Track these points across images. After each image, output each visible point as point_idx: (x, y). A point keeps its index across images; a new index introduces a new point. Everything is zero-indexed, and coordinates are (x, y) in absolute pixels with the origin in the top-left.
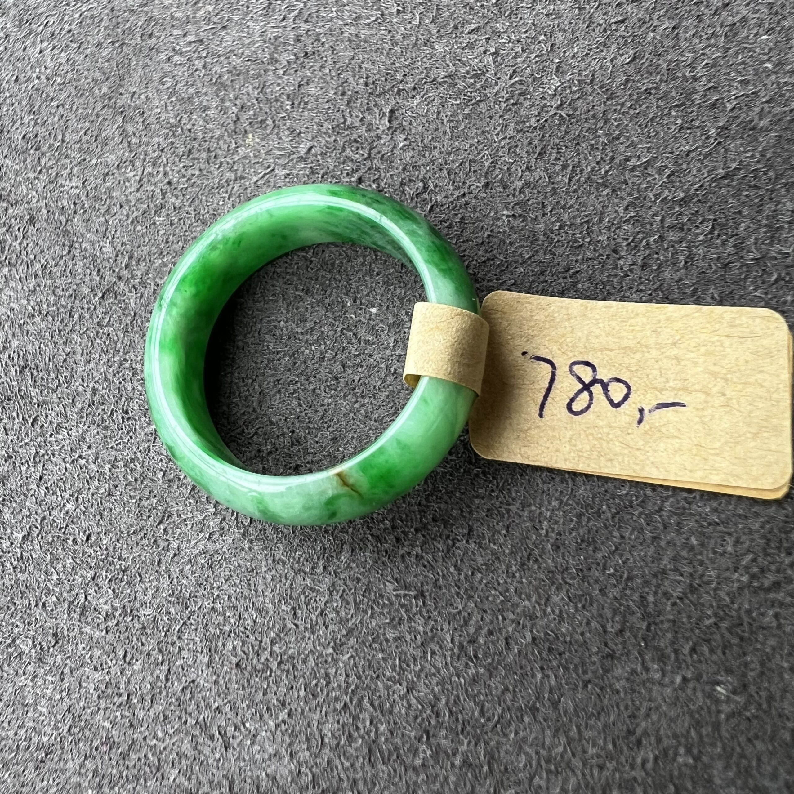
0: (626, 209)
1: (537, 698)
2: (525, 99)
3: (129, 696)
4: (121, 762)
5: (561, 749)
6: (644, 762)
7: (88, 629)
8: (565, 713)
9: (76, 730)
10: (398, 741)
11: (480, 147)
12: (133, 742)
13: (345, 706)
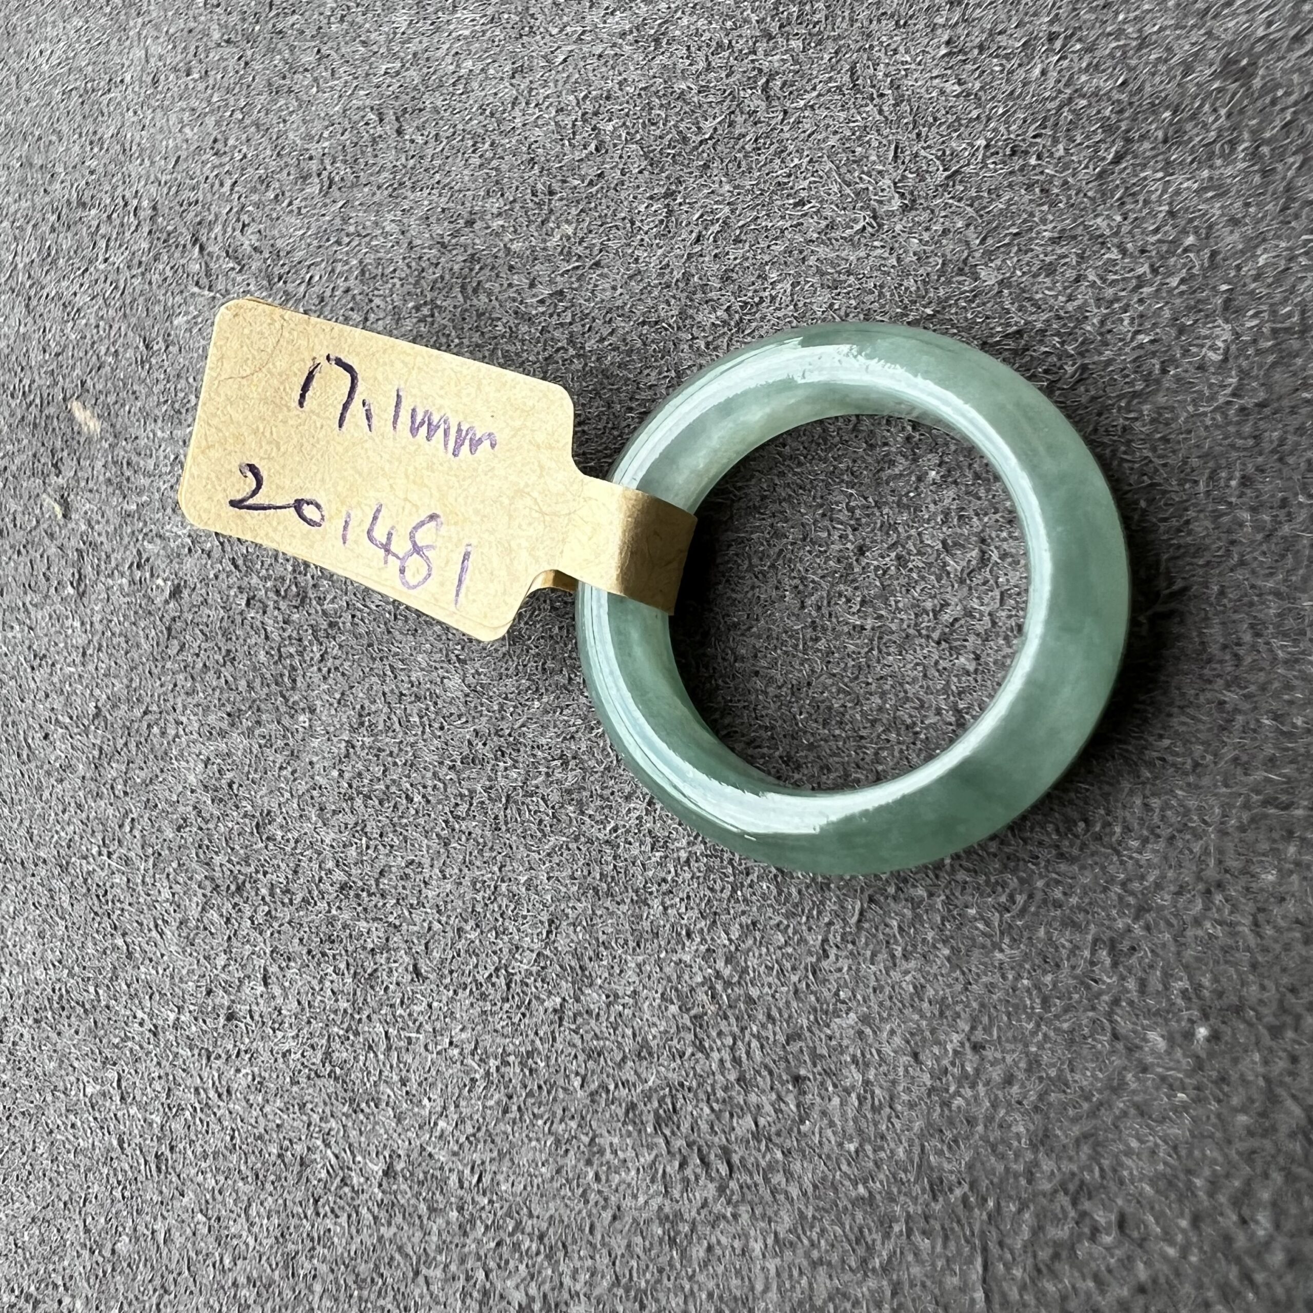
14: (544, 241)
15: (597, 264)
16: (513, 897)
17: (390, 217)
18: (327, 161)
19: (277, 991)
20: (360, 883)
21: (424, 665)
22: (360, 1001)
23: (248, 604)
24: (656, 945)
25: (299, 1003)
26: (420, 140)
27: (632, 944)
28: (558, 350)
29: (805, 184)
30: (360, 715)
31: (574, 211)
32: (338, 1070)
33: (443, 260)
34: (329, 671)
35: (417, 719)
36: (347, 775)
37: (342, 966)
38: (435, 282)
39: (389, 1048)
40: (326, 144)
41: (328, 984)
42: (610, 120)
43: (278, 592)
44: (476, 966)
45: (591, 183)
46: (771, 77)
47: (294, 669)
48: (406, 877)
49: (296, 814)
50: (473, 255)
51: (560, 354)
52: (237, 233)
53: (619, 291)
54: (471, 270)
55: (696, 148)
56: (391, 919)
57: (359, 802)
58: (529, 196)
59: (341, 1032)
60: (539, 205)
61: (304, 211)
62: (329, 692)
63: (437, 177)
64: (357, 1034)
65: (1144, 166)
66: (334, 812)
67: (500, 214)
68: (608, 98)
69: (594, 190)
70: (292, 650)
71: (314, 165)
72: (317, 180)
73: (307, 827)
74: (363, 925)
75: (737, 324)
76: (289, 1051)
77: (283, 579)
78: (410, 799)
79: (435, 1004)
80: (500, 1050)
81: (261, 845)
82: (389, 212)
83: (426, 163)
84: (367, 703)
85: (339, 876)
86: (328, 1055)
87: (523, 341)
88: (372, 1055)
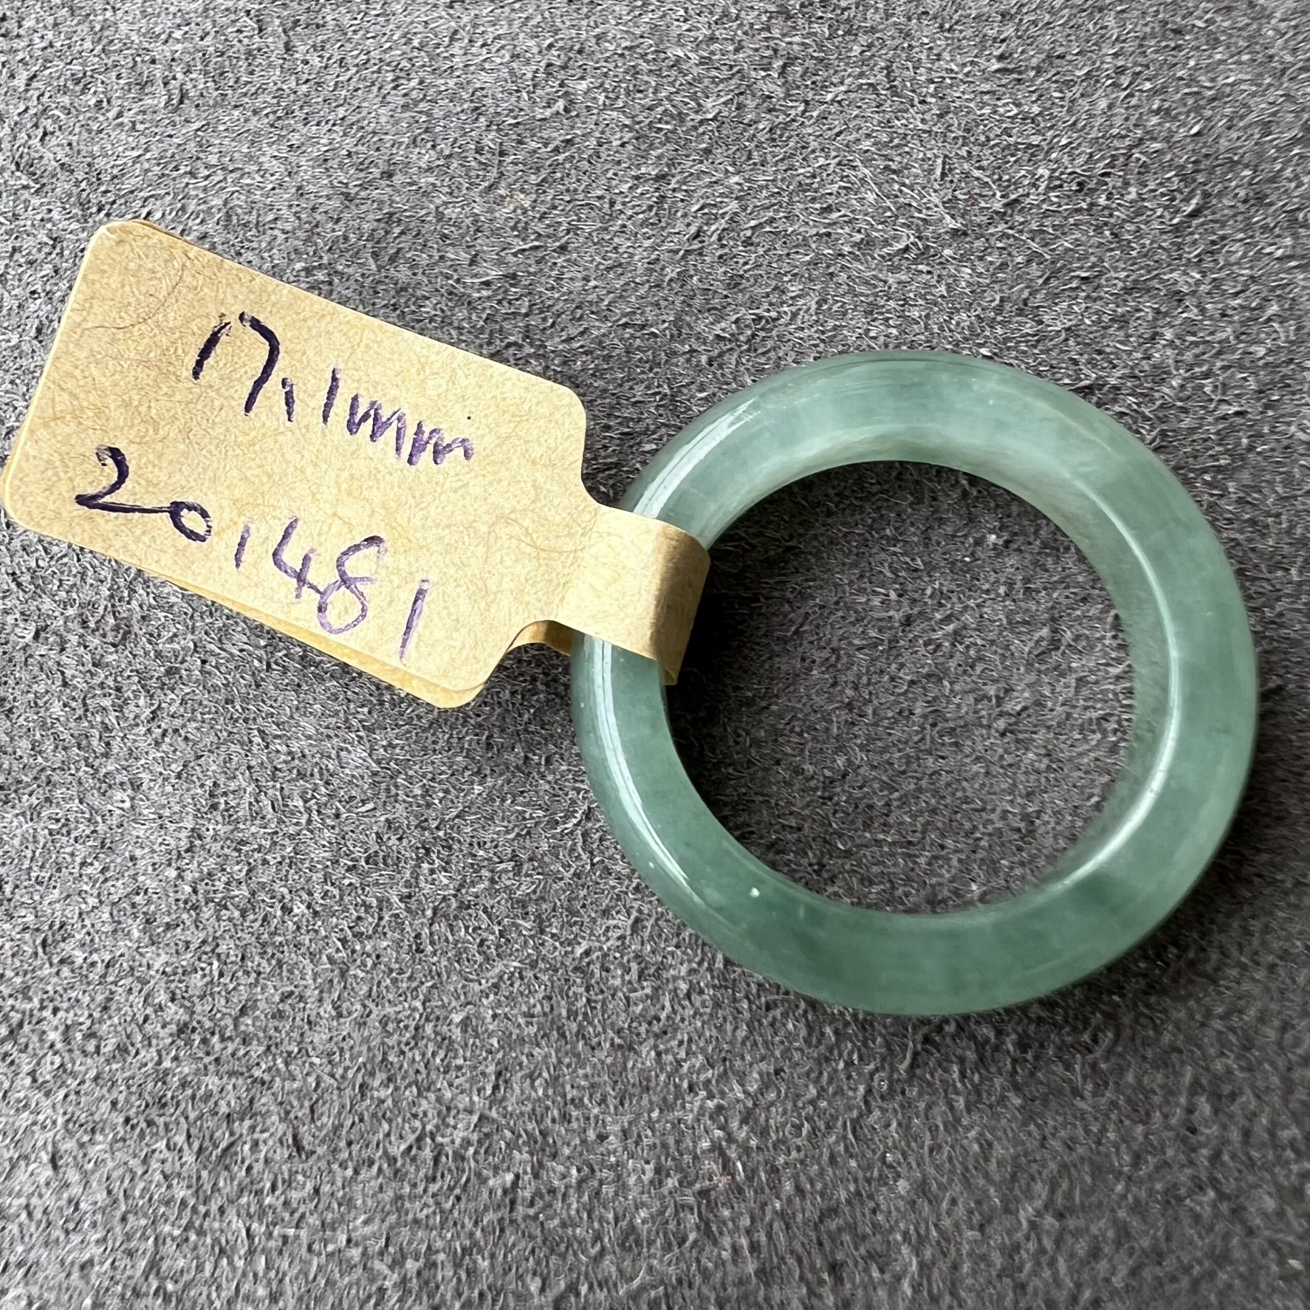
14: (491, 211)
15: (563, 249)
16: (444, 1041)
17: (272, 151)
18: (178, 70)
19: (73, 1176)
20: (208, 1024)
21: (311, 731)
22: (208, 1187)
23: (36, 637)
24: (645, 1101)
25: (109, 1192)
26: (315, 61)
27: (611, 1102)
28: (509, 345)
29: (834, 188)
30: (212, 795)
31: (533, 179)
32: (170, 1287)
33: (346, 216)
34: (164, 734)
35: (300, 803)
36: (188, 876)
37: (180, 1139)
38: (335, 241)
39: (251, 1252)
40: (179, 47)
41: (155, 1165)
42: (582, 78)
43: (84, 623)
44: (388, 1135)
45: (556, 150)
46: (791, 61)
47: (106, 728)
48: (279, 1015)
49: (108, 928)
50: (391, 214)
51: (512, 350)
52: (35, 142)
53: (593, 283)
54: (387, 233)
55: (695, 128)
56: (257, 1073)
57: (207, 912)
58: (471, 155)
59: (176, 1232)
60: (485, 166)
61: (140, 127)
62: (164, 761)
63: (341, 112)
64: (201, 1233)
65: (1223, 225)
66: (168, 927)
67: (430, 169)
68: (580, 52)
69: (561, 157)
70: (106, 702)
71: (158, 72)
72: (161, 90)
73: (123, 945)
74: (212, 1082)
75: (748, 341)
76: (90, 1262)
77: (93, 605)
78: (286, 910)
79: (326, 1189)
80: (424, 1248)
81: (47, 971)
82: (270, 145)
83: (325, 92)
84: (222, 780)
85: (175, 1013)
86: (154, 1266)
87: (459, 328)
88: (225, 1261)
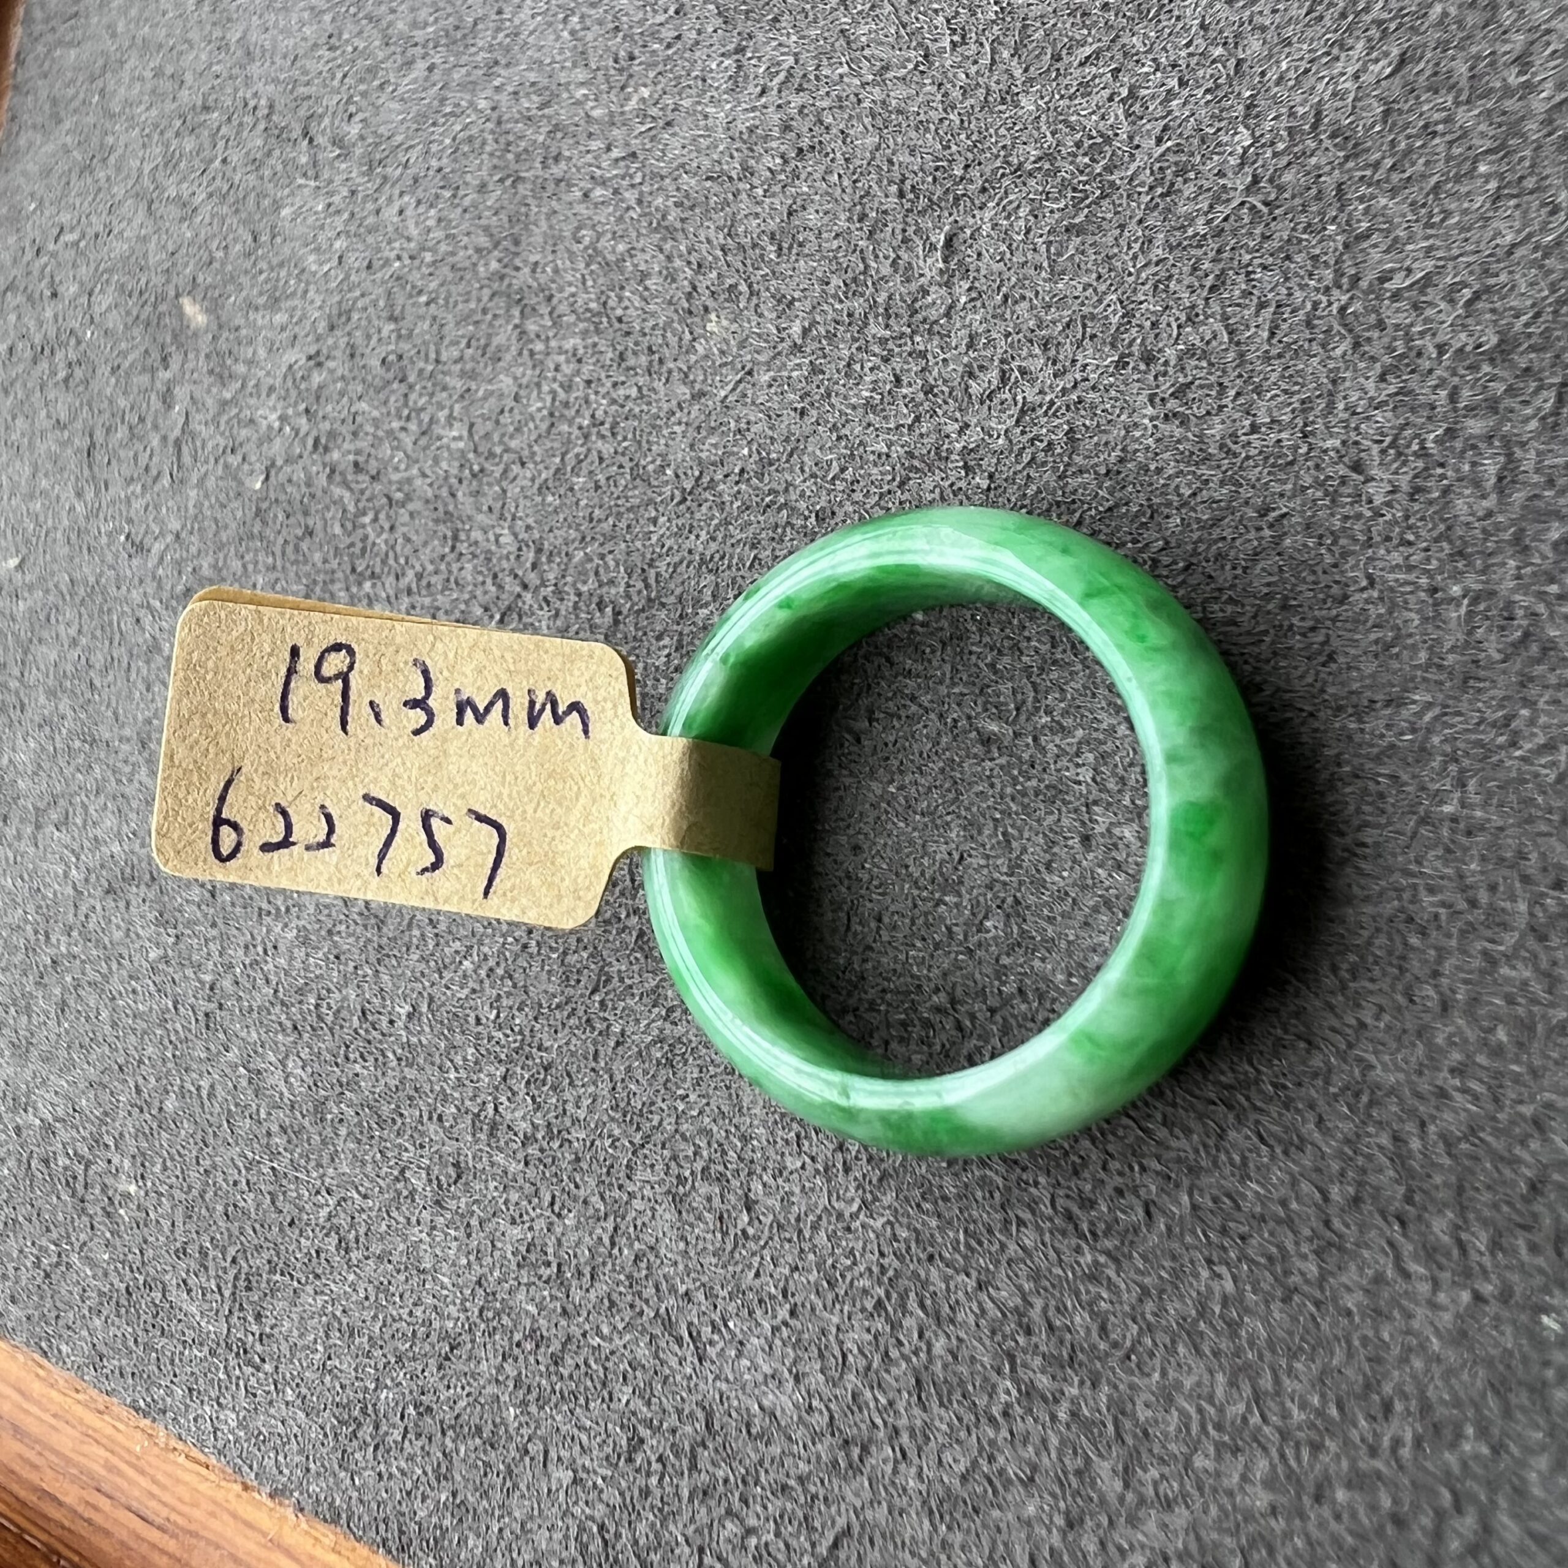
0: (1382, 378)
1: (1201, 1315)
2: (1185, 181)
3: (559, 1265)
4: (552, 1369)
5: (1241, 1408)
6: (1397, 1443)
7: (499, 1158)
8: (1252, 1344)
9: (490, 1315)
10: (963, 1370)
11: (1102, 288)
12: (569, 1339)
13: (879, 1304)
